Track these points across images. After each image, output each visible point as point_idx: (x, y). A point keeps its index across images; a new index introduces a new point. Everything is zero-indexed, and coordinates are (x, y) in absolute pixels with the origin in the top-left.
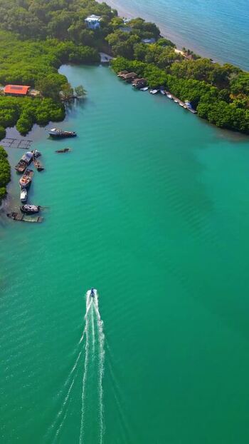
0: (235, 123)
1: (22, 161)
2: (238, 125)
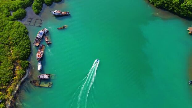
0: (166, 5)
1: (37, 38)
2: (168, 7)
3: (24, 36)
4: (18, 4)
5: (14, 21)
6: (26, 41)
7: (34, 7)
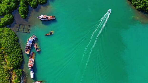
1: (27, 46)
3: (15, 45)
4: (4, 9)
5: (4, 28)
6: (17, 49)
7: (21, 12)
